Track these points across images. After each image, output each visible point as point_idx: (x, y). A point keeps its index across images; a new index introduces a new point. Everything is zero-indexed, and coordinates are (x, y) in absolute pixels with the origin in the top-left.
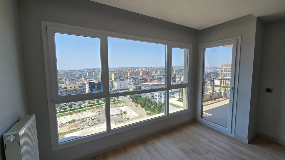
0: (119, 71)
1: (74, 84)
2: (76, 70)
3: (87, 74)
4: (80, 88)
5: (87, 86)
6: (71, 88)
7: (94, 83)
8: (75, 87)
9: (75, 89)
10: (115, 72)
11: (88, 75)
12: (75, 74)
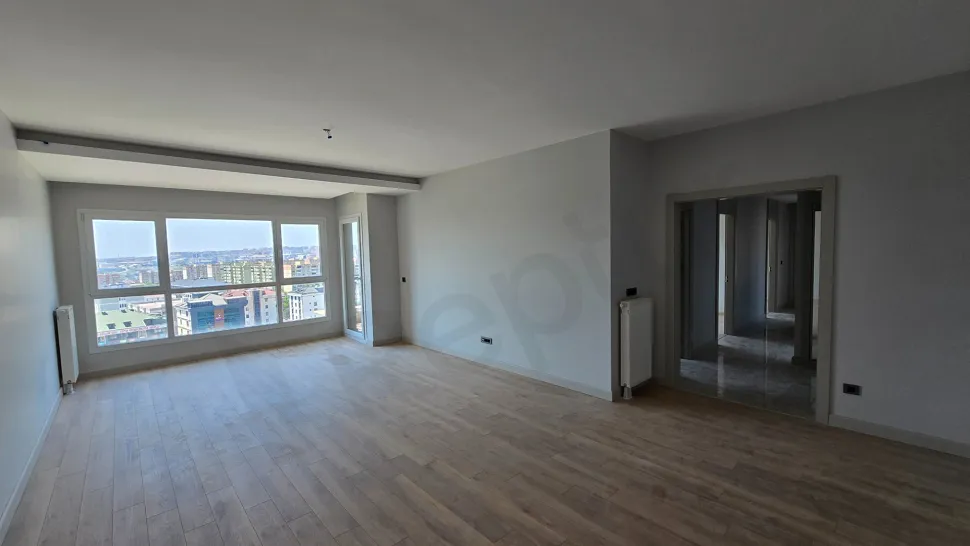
0: (311, 260)
1: (124, 311)
2: (133, 259)
3: (181, 272)
4: (149, 327)
5: (184, 316)
6: (111, 326)
7: (210, 303)
8: (128, 324)
9: (129, 330)
10: (298, 263)
11: (185, 277)
12: (128, 276)
